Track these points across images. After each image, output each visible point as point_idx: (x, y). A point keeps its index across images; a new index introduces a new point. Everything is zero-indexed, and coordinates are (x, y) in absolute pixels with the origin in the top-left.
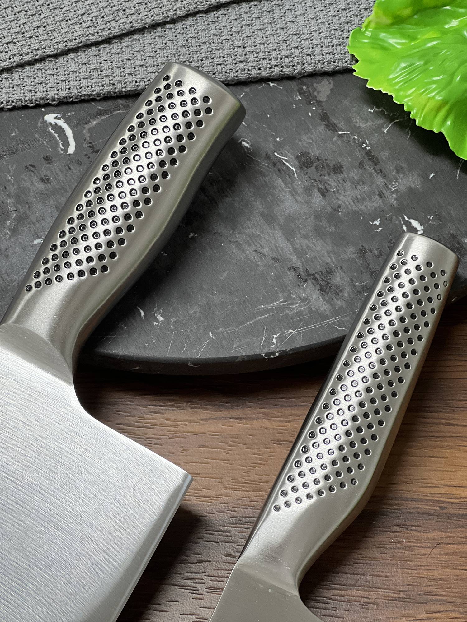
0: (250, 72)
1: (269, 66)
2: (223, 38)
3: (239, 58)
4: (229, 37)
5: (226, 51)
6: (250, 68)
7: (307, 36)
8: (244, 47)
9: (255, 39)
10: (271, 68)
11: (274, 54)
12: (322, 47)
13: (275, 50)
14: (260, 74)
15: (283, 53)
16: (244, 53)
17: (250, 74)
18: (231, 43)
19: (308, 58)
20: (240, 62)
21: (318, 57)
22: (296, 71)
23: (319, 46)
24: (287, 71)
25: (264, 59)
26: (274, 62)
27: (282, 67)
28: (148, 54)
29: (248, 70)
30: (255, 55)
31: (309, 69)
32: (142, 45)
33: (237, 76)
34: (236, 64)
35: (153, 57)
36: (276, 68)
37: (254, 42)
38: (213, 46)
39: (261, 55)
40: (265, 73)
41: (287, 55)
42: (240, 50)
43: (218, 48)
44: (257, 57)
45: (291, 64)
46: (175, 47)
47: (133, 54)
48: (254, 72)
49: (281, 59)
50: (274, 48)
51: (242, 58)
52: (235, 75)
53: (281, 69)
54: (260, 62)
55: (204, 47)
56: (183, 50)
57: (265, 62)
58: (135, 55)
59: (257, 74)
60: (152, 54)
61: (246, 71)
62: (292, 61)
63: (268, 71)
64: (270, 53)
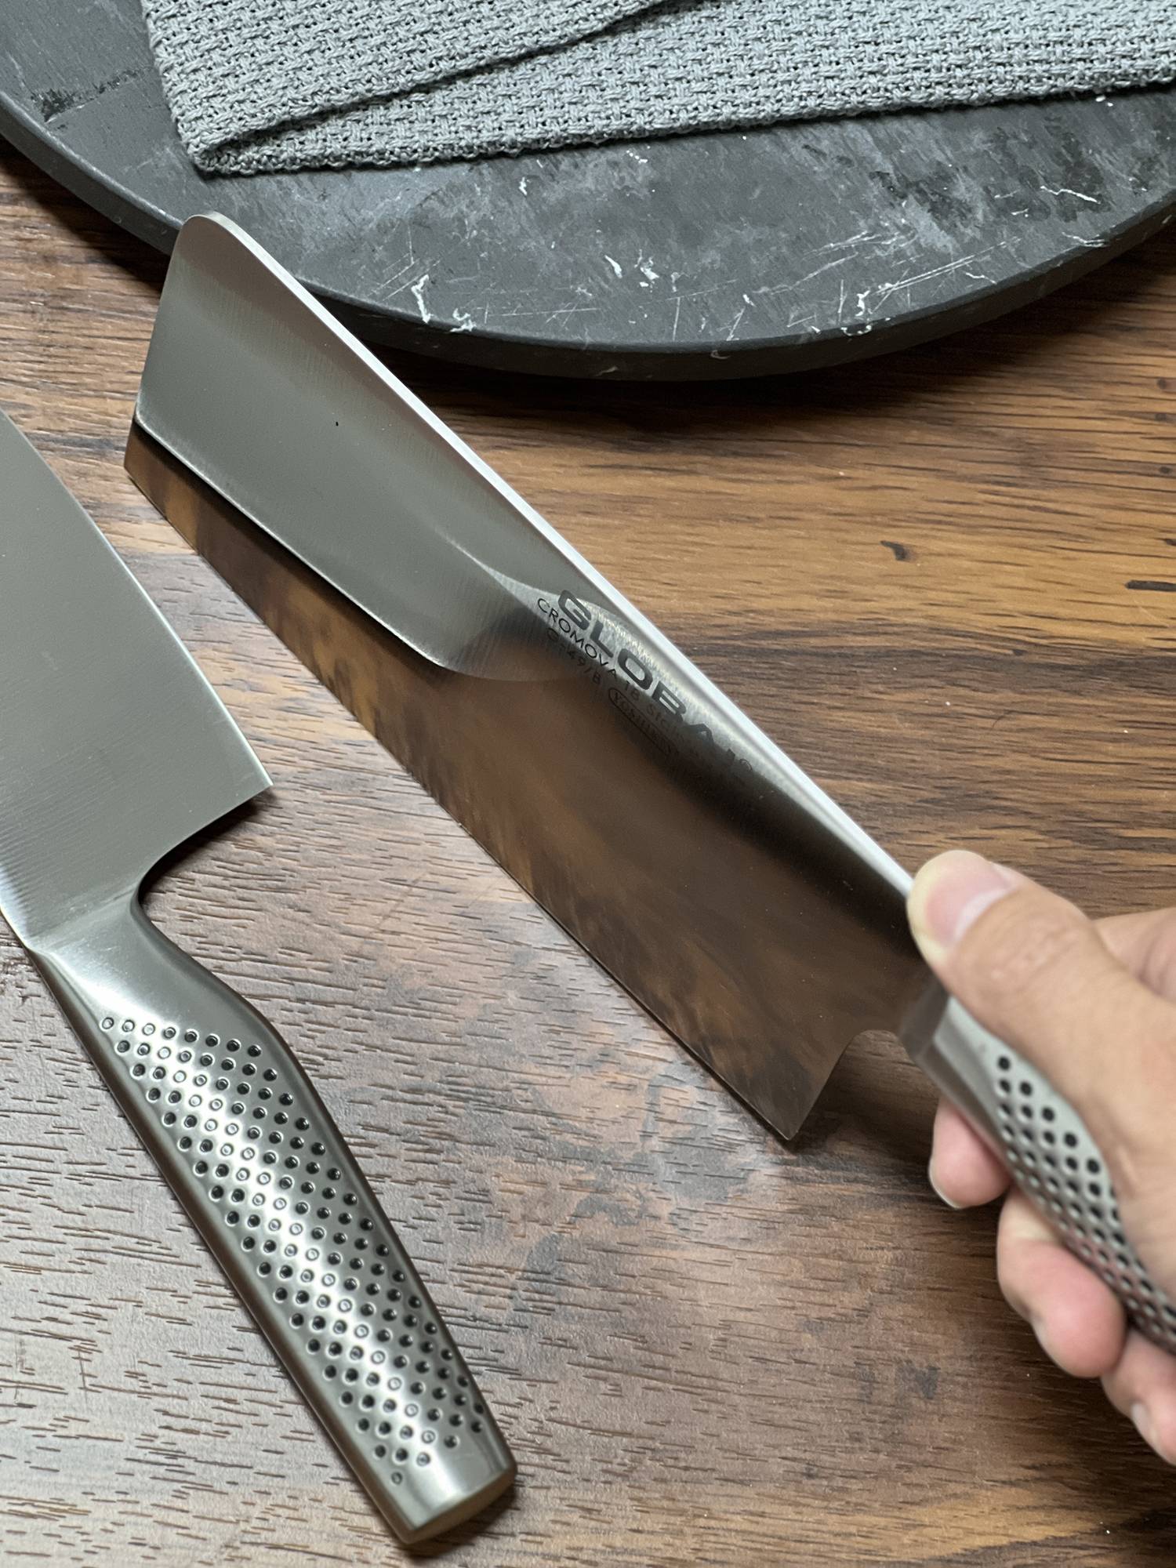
0: (888, 94)
1: (924, 83)
2: (834, 24)
3: (868, 66)
4: (846, 22)
5: (842, 50)
6: (890, 87)
7: (998, 25)
8: (877, 44)
9: (897, 27)
10: (927, 87)
11: (936, 59)
12: (1027, 47)
13: (937, 51)
14: (906, 98)
15: (953, 58)
16: (877, 55)
17: (888, 98)
18: (851, 34)
19: (1001, 69)
20: (871, 73)
21: (1019, 69)
22: (975, 95)
23: (1022, 46)
24: (959, 94)
25: (915, 69)
26: (934, 76)
27: (950, 85)
28: (690, 55)
29: (886, 90)
30: (900, 61)
31: (1000, 91)
32: (677, 35)
33: (863, 103)
34: (861, 77)
35: (700, 62)
36: (939, 87)
37: (896, 34)
38: (817, 40)
39: (910, 60)
40: (917, 98)
41: (959, 63)
42: (870, 48)
43: (827, 43)
44: (902, 65)
45: (967, 81)
46: (742, 42)
47: (661, 55)
48: (898, 95)
49: (948, 70)
50: (935, 48)
51: (874, 67)
52: (861, 99)
53: (947, 90)
54: (908, 75)
55: (799, 41)
56: (759, 47)
57: (917, 75)
58: (664, 57)
59: (902, 98)
60: (699, 55)
61: (882, 92)
62: (969, 75)
63: (923, 94)
64: (928, 58)
